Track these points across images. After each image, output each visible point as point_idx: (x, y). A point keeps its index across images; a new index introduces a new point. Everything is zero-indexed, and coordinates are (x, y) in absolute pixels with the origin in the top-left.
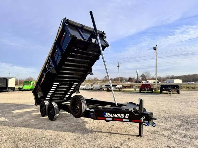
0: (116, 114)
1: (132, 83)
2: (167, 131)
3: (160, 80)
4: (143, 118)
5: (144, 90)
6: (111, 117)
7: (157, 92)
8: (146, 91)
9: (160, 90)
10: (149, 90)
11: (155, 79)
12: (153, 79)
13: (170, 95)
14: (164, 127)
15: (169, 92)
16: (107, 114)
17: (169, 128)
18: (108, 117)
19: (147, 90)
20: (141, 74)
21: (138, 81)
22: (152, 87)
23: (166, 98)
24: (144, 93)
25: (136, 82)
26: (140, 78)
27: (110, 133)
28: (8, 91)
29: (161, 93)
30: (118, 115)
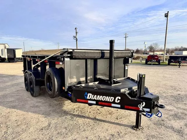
0: (101, 96)
1: (139, 55)
2: (178, 121)
3: (168, 51)
4: (142, 105)
5: (150, 62)
6: (94, 100)
7: (164, 64)
8: (152, 62)
9: (167, 62)
10: (156, 62)
11: (163, 51)
12: (161, 51)
13: (179, 67)
14: (173, 113)
15: (178, 64)
16: (90, 96)
17: (180, 114)
18: (90, 100)
19: (154, 62)
20: (149, 46)
21: (145, 53)
22: (159, 59)
23: (175, 71)
24: (151, 64)
25: (144, 54)
26: (148, 50)
27: (95, 119)
28: (16, 62)
29: (169, 64)
30: (105, 97)
